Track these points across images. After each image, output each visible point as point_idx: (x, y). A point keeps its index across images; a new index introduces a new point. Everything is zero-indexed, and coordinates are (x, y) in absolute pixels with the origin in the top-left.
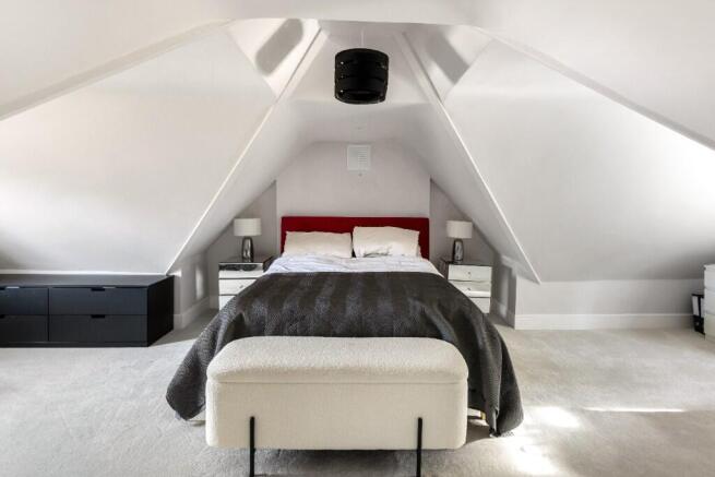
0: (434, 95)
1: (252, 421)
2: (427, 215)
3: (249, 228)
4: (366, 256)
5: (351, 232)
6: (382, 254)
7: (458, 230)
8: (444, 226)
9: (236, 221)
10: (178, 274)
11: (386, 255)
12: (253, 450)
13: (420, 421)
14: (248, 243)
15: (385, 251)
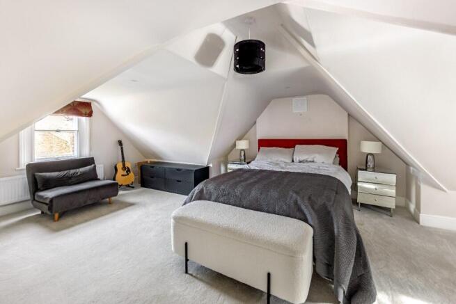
0: (313, 59)
1: (186, 244)
2: (346, 137)
3: (242, 145)
4: (300, 162)
5: (294, 147)
6: (310, 162)
7: (369, 147)
8: (359, 144)
9: (237, 142)
10: (211, 165)
11: (313, 162)
12: (187, 260)
13: (269, 275)
14: (243, 152)
15: (312, 160)
